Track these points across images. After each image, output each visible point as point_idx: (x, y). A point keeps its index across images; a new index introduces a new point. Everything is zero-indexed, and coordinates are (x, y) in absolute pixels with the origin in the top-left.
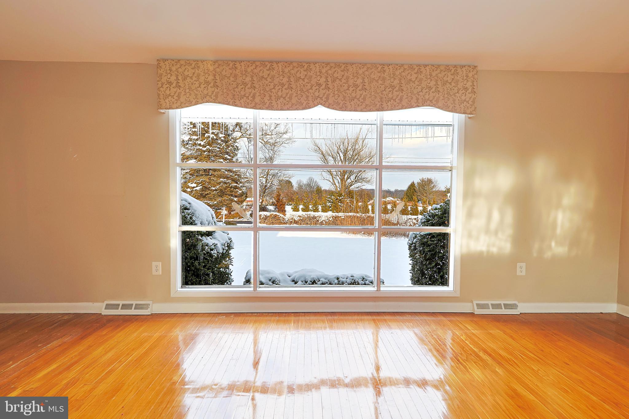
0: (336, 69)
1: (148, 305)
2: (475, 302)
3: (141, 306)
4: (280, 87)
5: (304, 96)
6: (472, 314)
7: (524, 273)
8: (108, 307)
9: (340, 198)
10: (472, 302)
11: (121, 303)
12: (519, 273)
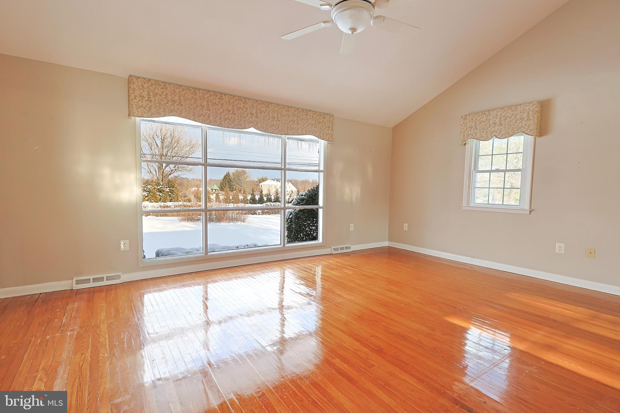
0: (262, 105)
1: (119, 275)
2: (332, 248)
3: (113, 277)
4: (227, 112)
5: (243, 120)
6: (331, 254)
7: (353, 230)
8: (78, 282)
9: (158, 187)
10: (331, 248)
11: (91, 278)
12: (351, 230)
